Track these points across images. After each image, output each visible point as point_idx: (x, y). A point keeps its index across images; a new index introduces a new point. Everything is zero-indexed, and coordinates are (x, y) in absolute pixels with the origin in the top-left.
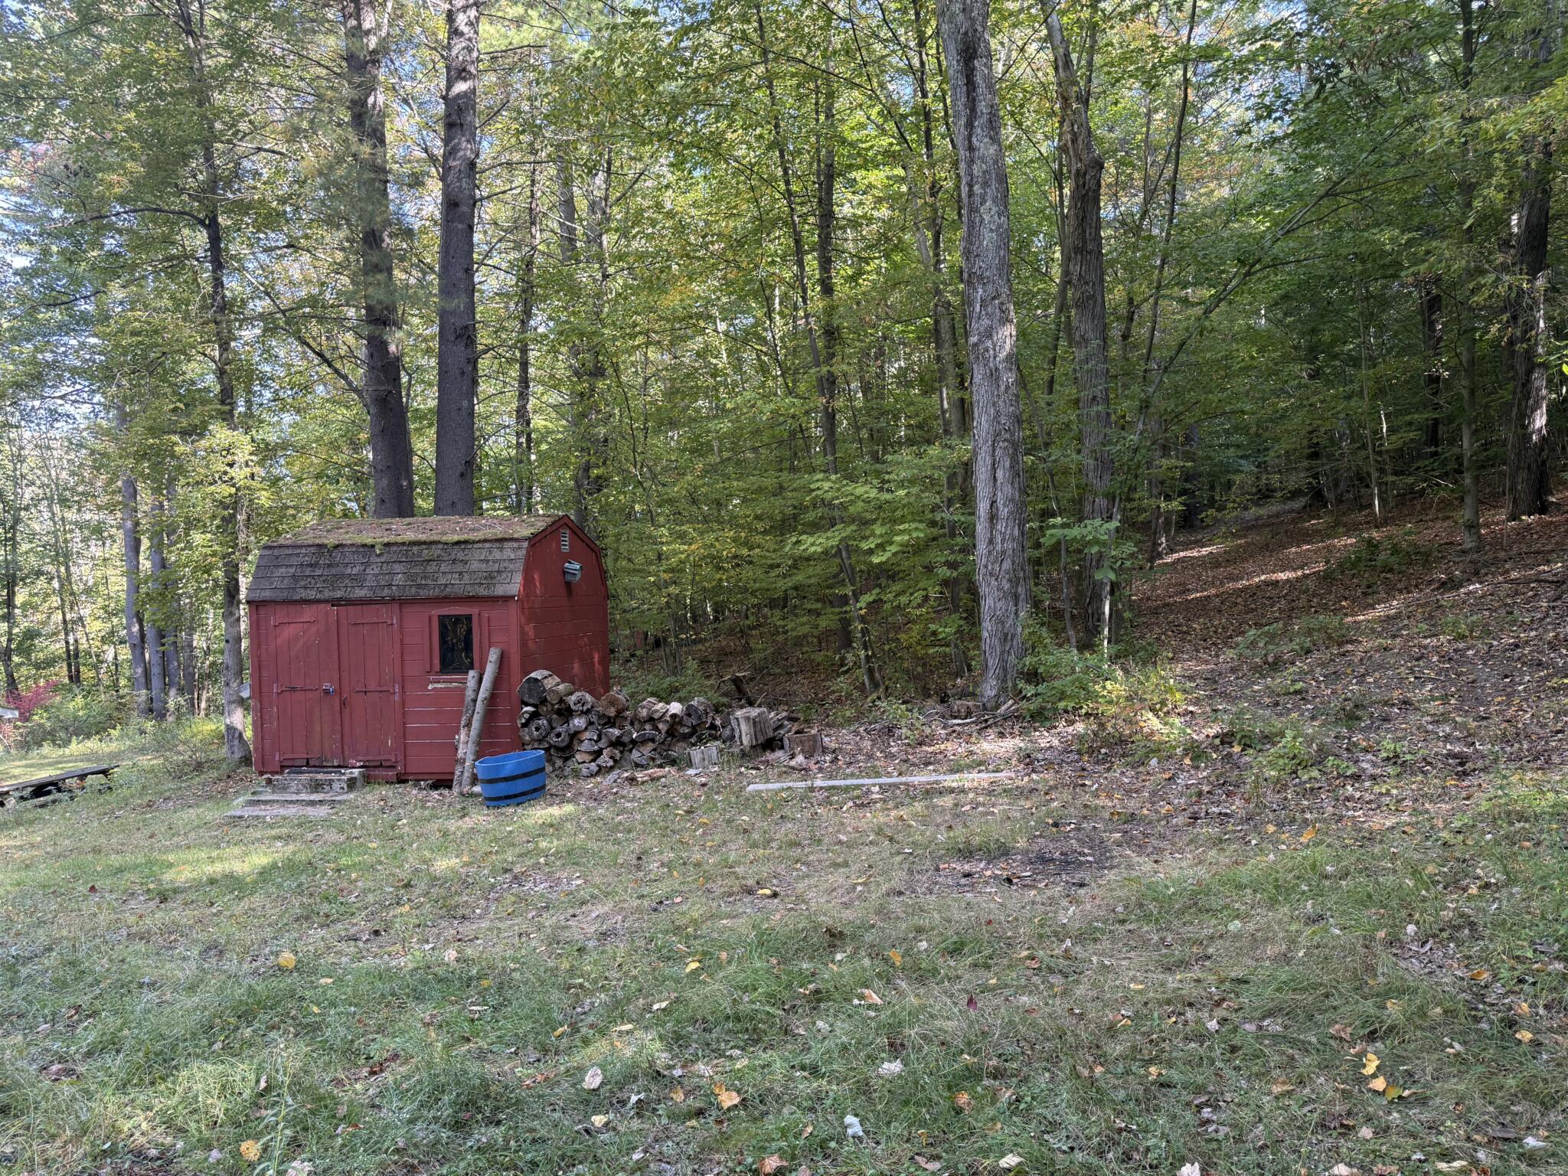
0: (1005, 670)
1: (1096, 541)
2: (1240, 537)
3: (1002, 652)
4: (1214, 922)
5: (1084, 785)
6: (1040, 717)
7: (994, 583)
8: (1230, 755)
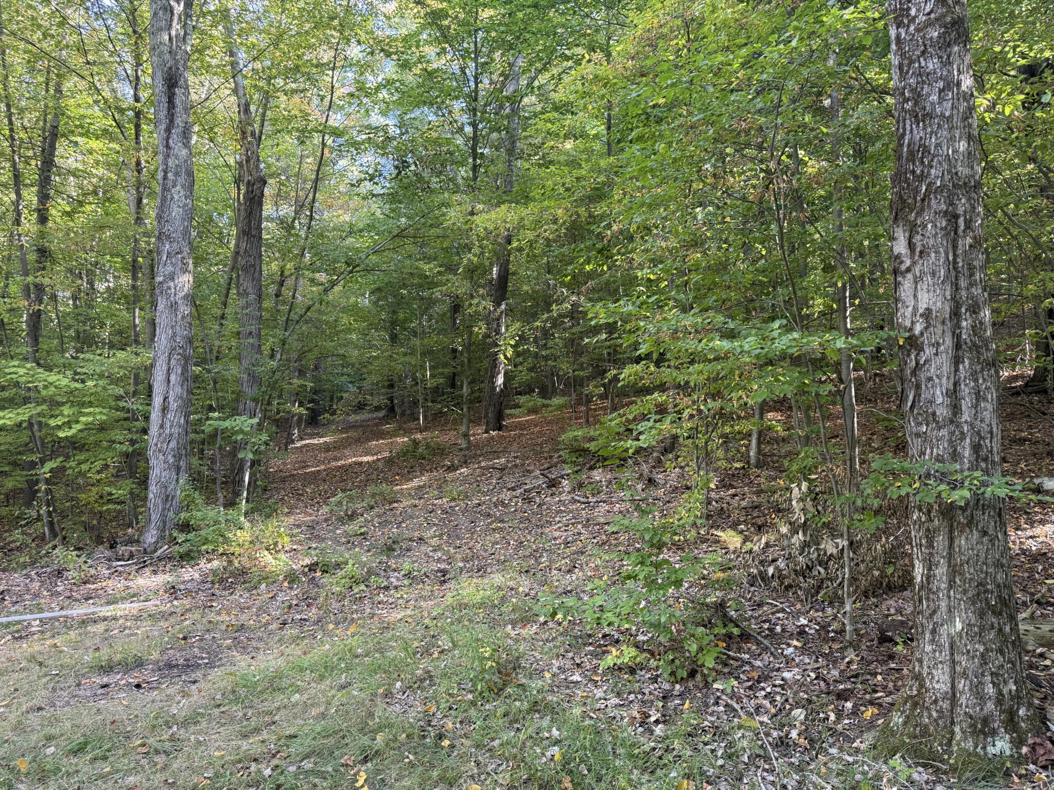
0: (164, 522)
1: (241, 431)
2: (345, 433)
3: (163, 510)
4: (282, 697)
5: (212, 606)
6: (187, 558)
7: (161, 457)
8: (314, 578)
